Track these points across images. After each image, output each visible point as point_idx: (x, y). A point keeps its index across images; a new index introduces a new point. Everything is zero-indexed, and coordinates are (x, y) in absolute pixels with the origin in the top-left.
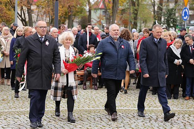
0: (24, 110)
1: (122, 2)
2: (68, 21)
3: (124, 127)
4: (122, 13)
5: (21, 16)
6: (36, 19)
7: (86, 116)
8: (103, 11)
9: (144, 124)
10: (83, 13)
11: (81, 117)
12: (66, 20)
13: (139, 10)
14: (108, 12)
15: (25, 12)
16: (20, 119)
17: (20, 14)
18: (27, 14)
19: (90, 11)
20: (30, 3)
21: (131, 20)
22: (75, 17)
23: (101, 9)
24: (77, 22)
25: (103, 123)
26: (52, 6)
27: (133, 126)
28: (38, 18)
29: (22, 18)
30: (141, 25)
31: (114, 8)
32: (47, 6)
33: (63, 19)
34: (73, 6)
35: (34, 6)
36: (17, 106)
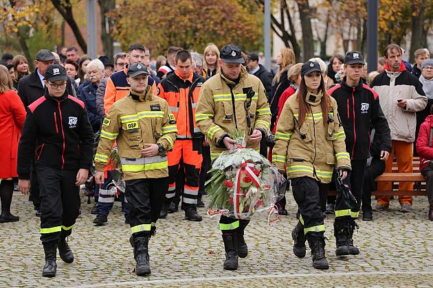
2: (411, 33)
12: (407, 31)
17: (279, 21)
22: (431, 23)
28: (330, 29)
29: (285, 32)
33: (399, 29)
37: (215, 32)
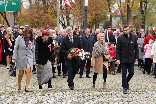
0: (62, 88)
1: (134, 11)
2: (95, 25)
3: (133, 101)
4: (134, 19)
5: (62, 22)
6: (73, 24)
7: (106, 93)
8: (121, 18)
9: (147, 99)
10: (106, 19)
11: (102, 94)
12: (94, 24)
13: (146, 17)
14: (124, 18)
15: (64, 19)
16: (59, 95)
17: (61, 21)
18: (66, 21)
19: (111, 18)
20: (68, 12)
21: (141, 24)
22: (100, 22)
23: (119, 16)
24: (101, 26)
25: (118, 98)
26: (83, 14)
27: (139, 101)
28: (74, 23)
29: (62, 24)
30: (148, 27)
31: (129, 15)
32: (80, 15)
33: (92, 24)
34: (99, 14)
35: (71, 15)
36: (58, 86)
37: (44, 23)
